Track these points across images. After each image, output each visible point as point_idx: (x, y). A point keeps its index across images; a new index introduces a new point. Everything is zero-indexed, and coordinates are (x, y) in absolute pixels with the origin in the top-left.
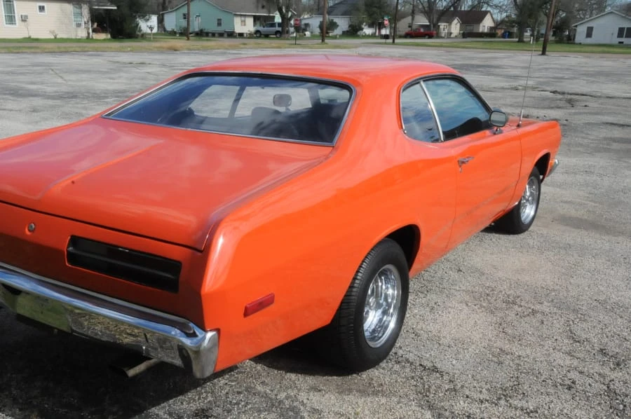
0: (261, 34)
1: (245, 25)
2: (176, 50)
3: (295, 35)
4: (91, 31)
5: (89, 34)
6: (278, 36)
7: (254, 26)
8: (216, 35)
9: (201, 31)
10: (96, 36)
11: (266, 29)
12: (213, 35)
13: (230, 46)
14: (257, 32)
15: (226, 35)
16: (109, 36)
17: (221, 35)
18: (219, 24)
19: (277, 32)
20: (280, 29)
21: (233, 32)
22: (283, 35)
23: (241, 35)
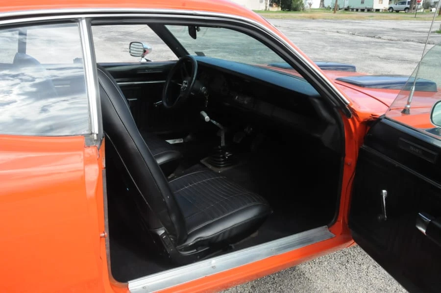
0: (393, 10)
1: (382, 3)
2: (313, 19)
3: (422, 10)
4: (268, 5)
5: (266, 7)
6: (406, 11)
7: (389, 4)
8: (359, 10)
9: (348, 7)
10: (271, 9)
11: (398, 6)
12: (357, 10)
13: (357, 17)
14: (391, 8)
15: (366, 10)
16: (280, 9)
17: (363, 10)
18: (362, 3)
19: (407, 8)
20: (408, 6)
21: (372, 8)
22: (410, 11)
23: (378, 10)
